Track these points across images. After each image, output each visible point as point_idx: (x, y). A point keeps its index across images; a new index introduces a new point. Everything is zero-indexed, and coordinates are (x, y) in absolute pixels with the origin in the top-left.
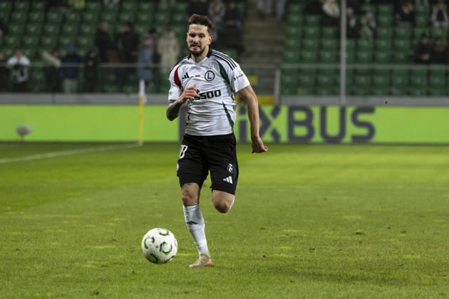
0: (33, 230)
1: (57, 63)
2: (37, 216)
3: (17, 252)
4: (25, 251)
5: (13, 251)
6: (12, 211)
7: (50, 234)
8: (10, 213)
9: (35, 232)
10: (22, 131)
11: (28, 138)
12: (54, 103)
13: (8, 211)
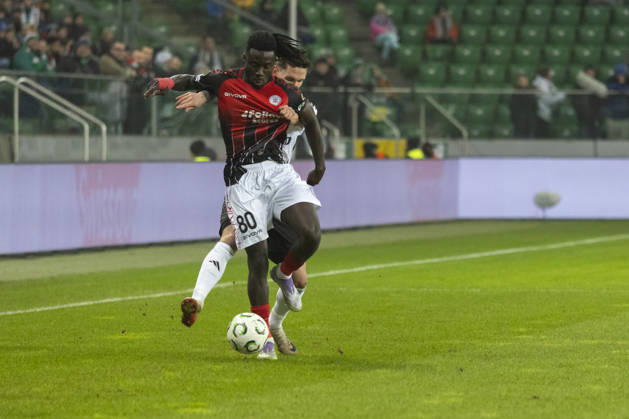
0: (561, 366)
1: (601, 89)
2: (568, 342)
3: (535, 402)
4: (548, 400)
5: (528, 400)
6: (527, 333)
7: (588, 371)
8: (524, 336)
9: (564, 369)
10: (545, 202)
11: (552, 213)
12: (596, 156)
13: (521, 333)
